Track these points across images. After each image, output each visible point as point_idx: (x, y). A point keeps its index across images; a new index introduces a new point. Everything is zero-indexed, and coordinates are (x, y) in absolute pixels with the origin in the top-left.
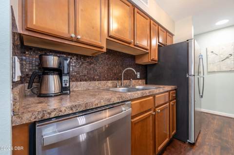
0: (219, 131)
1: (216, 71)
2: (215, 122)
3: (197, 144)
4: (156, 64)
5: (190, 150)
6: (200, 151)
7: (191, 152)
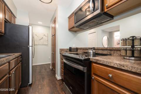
0: (40, 72)
1: (37, 44)
2: (38, 68)
3: (33, 83)
4: (3, 35)
5: (30, 88)
6: (35, 85)
7: (31, 89)
